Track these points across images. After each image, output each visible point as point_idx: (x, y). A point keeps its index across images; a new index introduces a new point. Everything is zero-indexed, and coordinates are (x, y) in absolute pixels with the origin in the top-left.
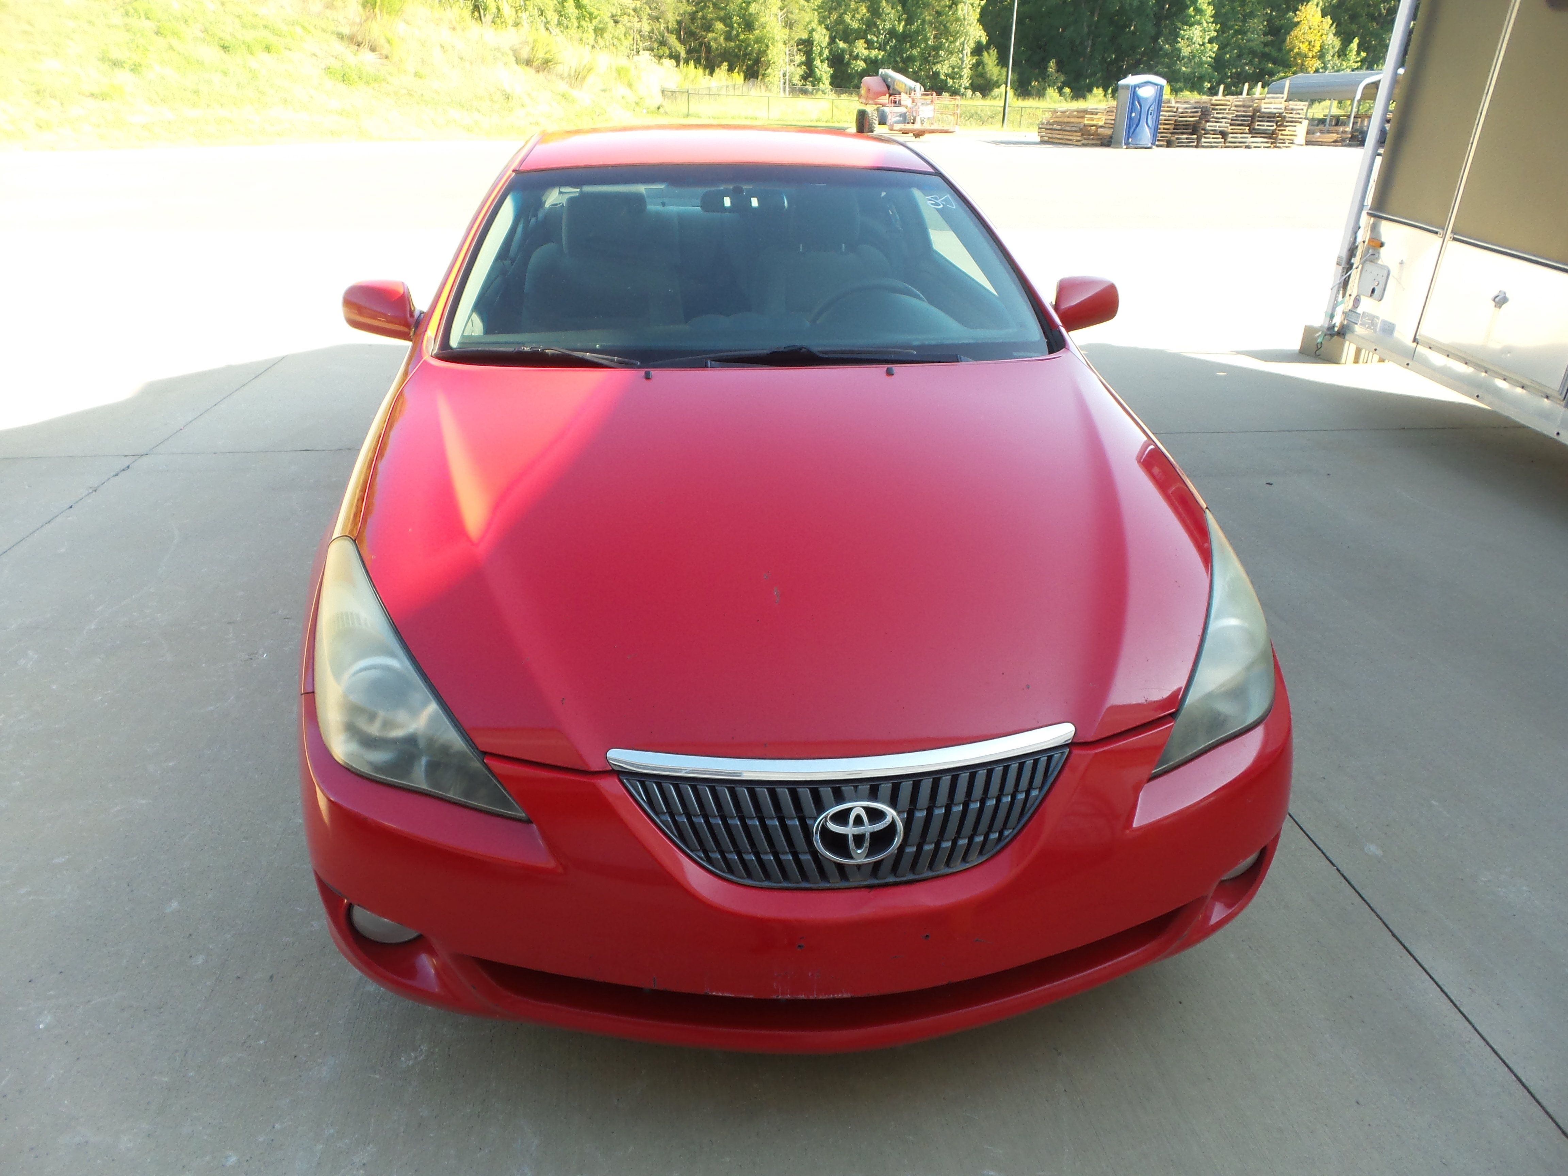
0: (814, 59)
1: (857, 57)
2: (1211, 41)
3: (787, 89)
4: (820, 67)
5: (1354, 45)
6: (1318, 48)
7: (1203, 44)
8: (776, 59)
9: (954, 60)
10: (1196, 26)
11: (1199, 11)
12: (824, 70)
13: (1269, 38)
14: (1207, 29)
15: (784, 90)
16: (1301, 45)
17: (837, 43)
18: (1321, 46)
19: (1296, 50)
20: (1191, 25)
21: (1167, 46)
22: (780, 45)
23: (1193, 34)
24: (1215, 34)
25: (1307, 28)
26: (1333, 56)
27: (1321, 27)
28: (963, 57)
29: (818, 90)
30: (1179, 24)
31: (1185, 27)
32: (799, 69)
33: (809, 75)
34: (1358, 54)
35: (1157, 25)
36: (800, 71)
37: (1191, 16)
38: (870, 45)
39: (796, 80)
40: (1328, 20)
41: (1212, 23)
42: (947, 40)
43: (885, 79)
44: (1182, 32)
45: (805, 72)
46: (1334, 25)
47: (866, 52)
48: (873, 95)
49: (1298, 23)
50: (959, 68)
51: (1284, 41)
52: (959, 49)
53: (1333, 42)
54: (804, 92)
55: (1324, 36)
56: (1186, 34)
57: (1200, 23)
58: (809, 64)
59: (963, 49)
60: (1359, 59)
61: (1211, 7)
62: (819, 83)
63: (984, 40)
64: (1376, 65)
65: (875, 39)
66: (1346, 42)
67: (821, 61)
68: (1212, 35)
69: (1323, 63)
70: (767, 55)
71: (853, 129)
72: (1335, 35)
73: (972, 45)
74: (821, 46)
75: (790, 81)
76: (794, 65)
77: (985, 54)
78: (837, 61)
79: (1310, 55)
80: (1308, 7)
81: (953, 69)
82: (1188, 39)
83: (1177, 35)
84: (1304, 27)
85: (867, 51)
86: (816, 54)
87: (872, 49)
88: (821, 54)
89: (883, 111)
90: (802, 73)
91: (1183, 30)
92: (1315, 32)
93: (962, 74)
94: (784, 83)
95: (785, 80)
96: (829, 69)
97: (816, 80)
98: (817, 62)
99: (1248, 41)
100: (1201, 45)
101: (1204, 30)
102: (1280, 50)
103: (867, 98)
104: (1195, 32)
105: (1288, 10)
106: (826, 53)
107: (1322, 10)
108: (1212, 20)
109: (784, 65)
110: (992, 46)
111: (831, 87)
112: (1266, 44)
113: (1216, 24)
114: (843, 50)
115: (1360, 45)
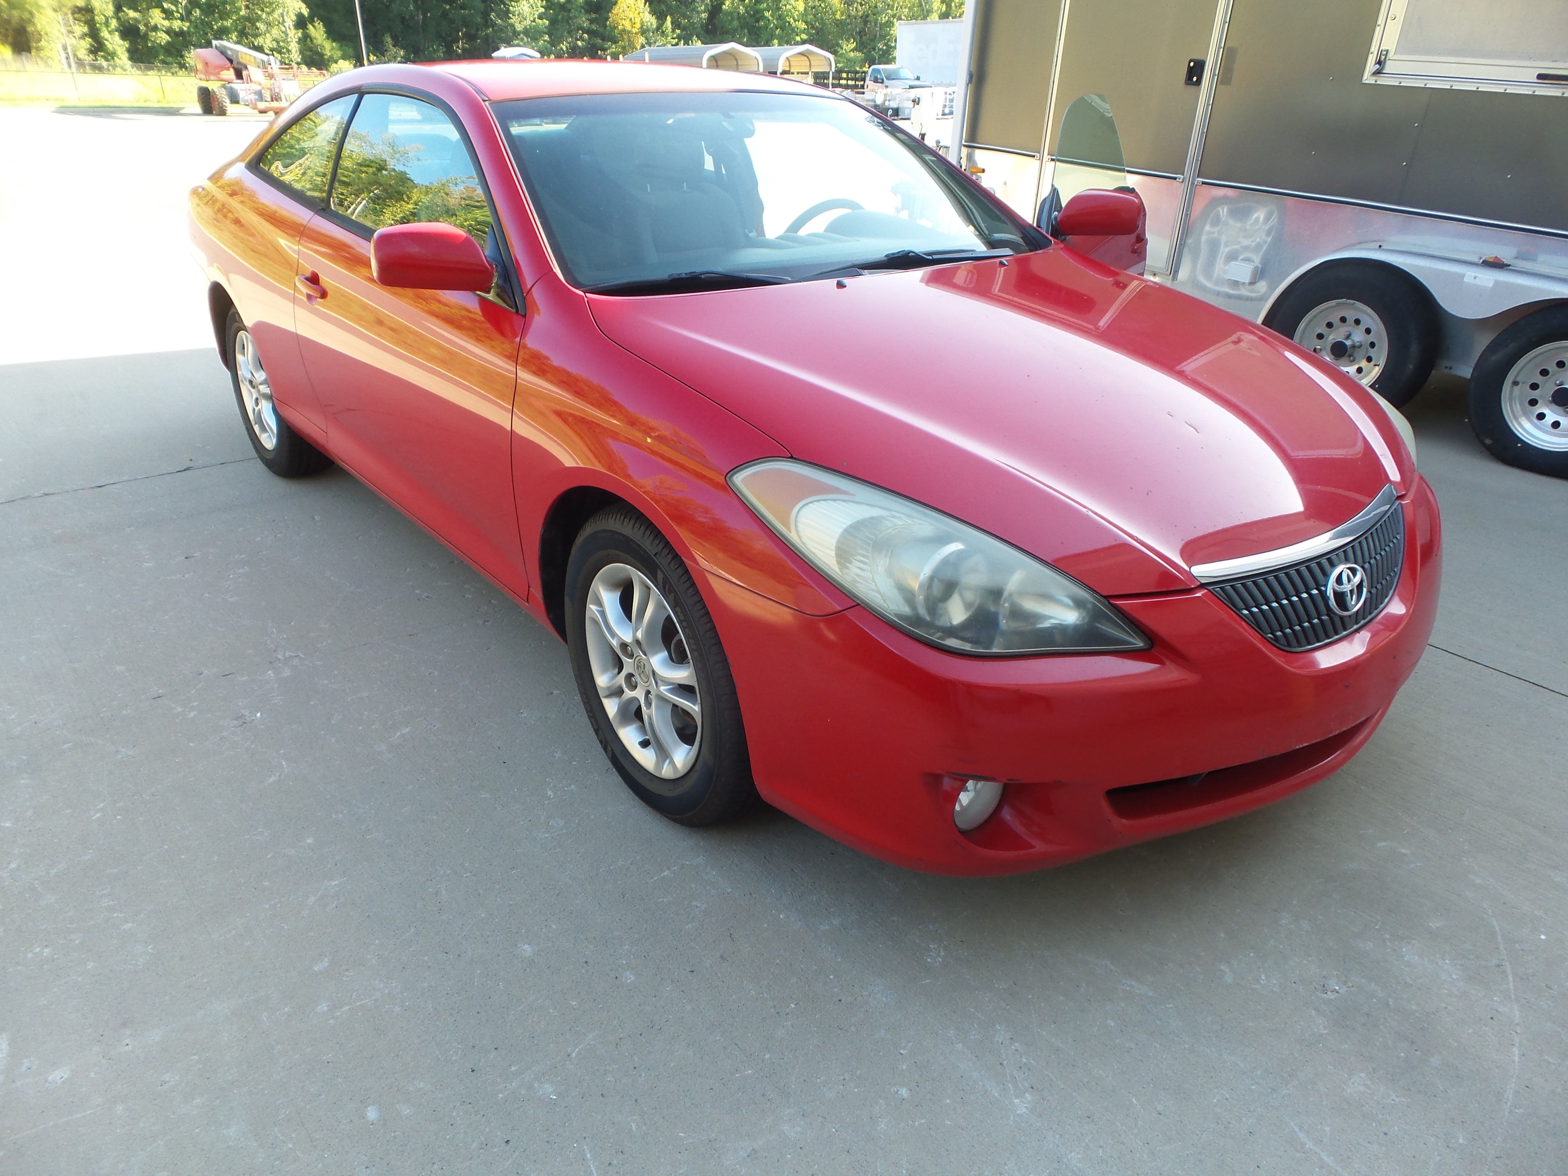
0: (98, 30)
1: (155, 28)
2: (540, 17)
3: (73, 65)
4: (110, 40)
5: (668, 23)
6: (638, 25)
7: (534, 20)
8: (48, 29)
9: (275, 32)
10: (523, 3)
12: (116, 43)
13: (593, 15)
14: (534, 5)
15: (70, 66)
16: (624, 22)
17: (124, 11)
18: (641, 23)
19: (620, 27)
20: (518, 2)
21: (500, 22)
22: (50, 13)
23: (522, 10)
24: (543, 10)
25: (625, 6)
26: (653, 33)
27: (636, 5)
28: (286, 29)
29: (115, 67)
30: (507, 1)
31: (513, 3)
32: (82, 42)
33: (98, 47)
34: (674, 31)
35: (484, 1)
36: (87, 43)
38: (168, 15)
39: (83, 54)
42: (262, 10)
43: (223, 52)
44: (511, 8)
45: (93, 46)
46: (647, 3)
47: (166, 23)
48: (210, 70)
49: (616, 1)
50: (284, 41)
51: (607, 18)
52: (279, 22)
53: (651, 21)
54: (99, 69)
55: (641, 14)
56: (516, 11)
57: (526, 0)
58: (94, 33)
59: (284, 21)
60: (675, 36)
62: (113, 58)
63: (305, 12)
64: (690, 42)
65: (174, 8)
66: (661, 19)
67: (110, 32)
68: (540, 11)
69: (647, 39)
70: (34, 24)
71: (198, 109)
72: (650, 13)
73: (294, 18)
74: (105, 16)
75: (75, 55)
76: (74, 37)
77: (310, 26)
78: (129, 32)
79: (634, 30)
81: (278, 42)
82: (518, 14)
83: (508, 11)
84: (622, 5)
85: (167, 21)
86: (100, 24)
87: (172, 19)
88: (107, 24)
89: (231, 88)
90: (88, 46)
92: (634, 10)
93: (290, 48)
94: (67, 58)
95: (67, 53)
96: (122, 42)
97: (109, 54)
98: (105, 34)
99: (575, 18)
100: (532, 21)
101: (531, 5)
102: (605, 26)
103: (207, 73)
104: (524, 9)
106: (114, 23)
109: (61, 36)
110: (316, 19)
111: (130, 63)
112: (591, 21)
114: (136, 19)
115: (672, 23)
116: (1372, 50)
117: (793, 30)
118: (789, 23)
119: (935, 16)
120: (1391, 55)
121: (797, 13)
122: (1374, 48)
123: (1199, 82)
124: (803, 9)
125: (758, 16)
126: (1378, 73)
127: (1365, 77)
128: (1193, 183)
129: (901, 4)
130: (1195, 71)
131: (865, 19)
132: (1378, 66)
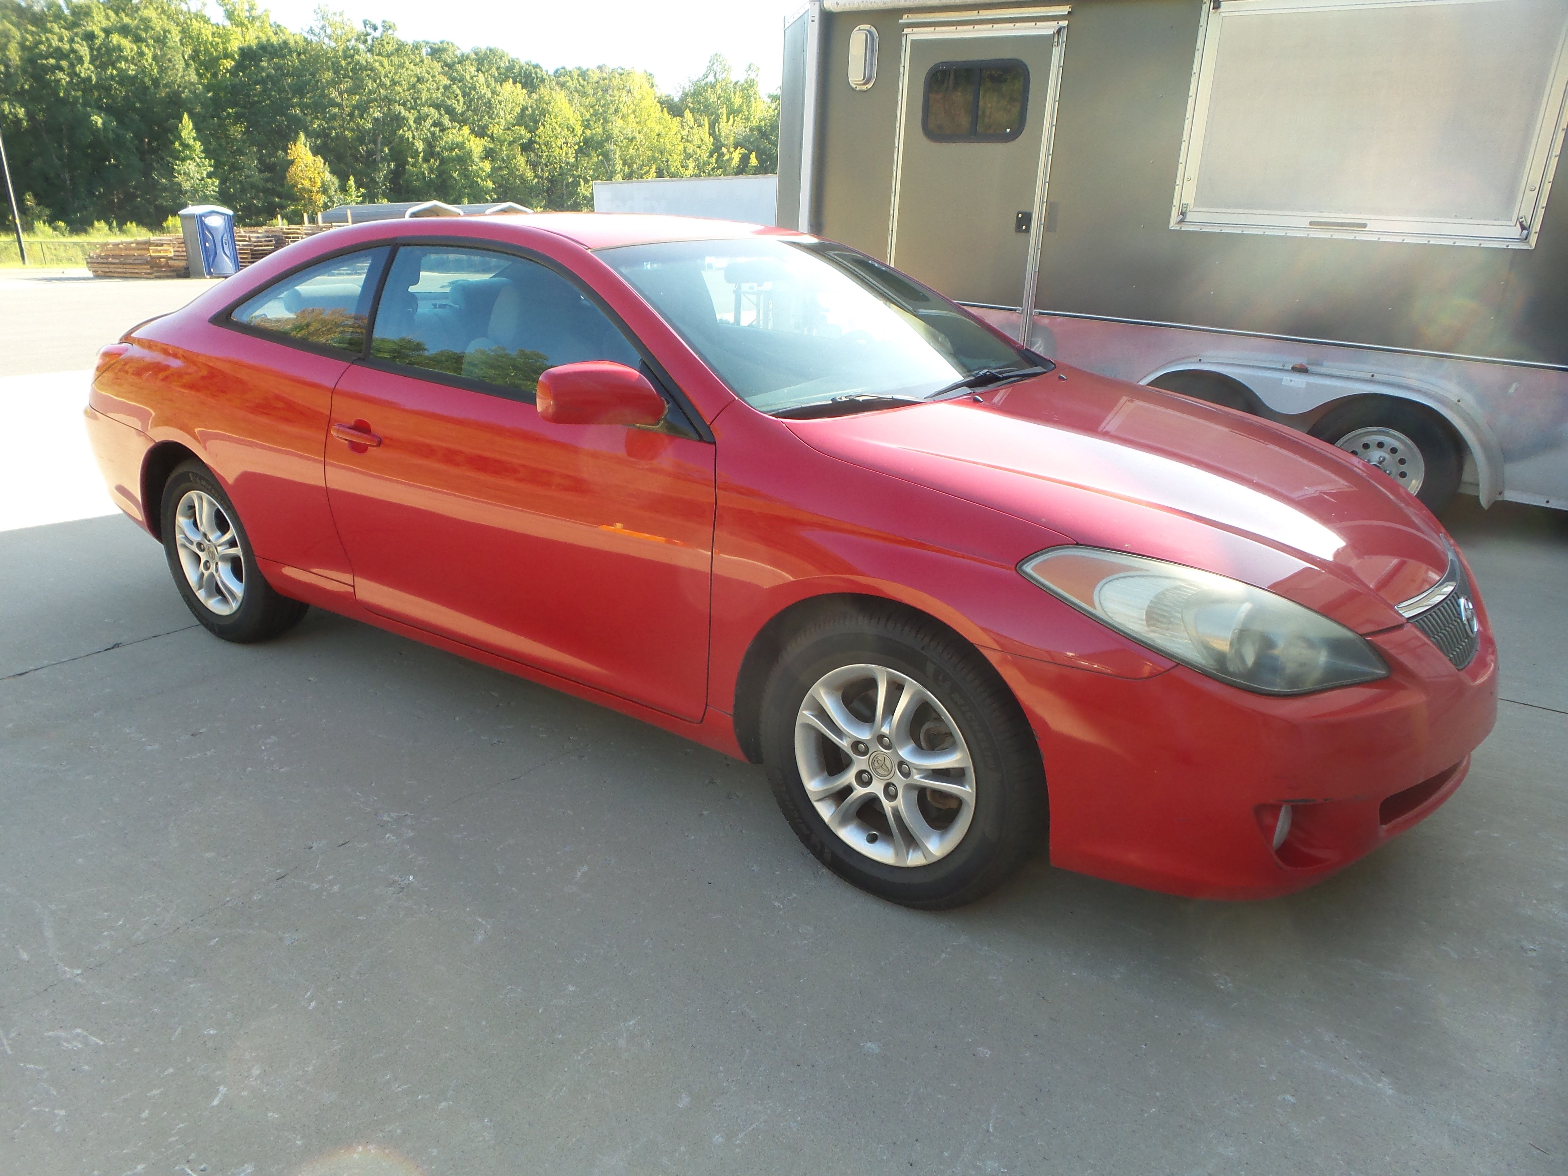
2: (210, 175)
5: (352, 181)
6: (319, 184)
7: (203, 179)
10: (188, 161)
11: (186, 146)
13: (267, 175)
14: (201, 164)
16: (302, 181)
18: (321, 183)
19: (299, 186)
20: (183, 160)
21: (164, 180)
23: (189, 169)
24: (212, 169)
25: (303, 166)
26: (336, 191)
27: (315, 165)
30: (170, 160)
31: (178, 162)
34: (358, 190)
35: (142, 160)
37: (180, 152)
40: (319, 160)
41: (205, 158)
44: (175, 167)
46: (327, 164)
49: (292, 162)
51: (285, 177)
53: (333, 181)
55: (321, 174)
56: (181, 170)
57: (192, 159)
60: (359, 194)
61: (198, 143)
64: (376, 200)
66: (343, 178)
68: (208, 170)
69: (329, 197)
72: (331, 172)
79: (314, 189)
80: (297, 146)
82: (185, 173)
83: (172, 170)
84: (300, 165)
91: (176, 165)
92: (312, 169)
99: (247, 177)
100: (200, 180)
101: (198, 164)
102: (282, 185)
104: (190, 167)
105: (277, 149)
107: (311, 148)
108: (203, 155)
112: (266, 180)
113: (210, 160)
115: (356, 182)
116: (1174, 204)
117: (481, 189)
118: (477, 182)
119: (619, 177)
120: (1191, 207)
121: (484, 173)
122: (1176, 202)
123: (1028, 230)
124: (489, 170)
125: (444, 176)
126: (1181, 221)
127: (1171, 225)
128: (1031, 314)
129: (585, 165)
130: (1024, 221)
131: (552, 180)
132: (1181, 217)
